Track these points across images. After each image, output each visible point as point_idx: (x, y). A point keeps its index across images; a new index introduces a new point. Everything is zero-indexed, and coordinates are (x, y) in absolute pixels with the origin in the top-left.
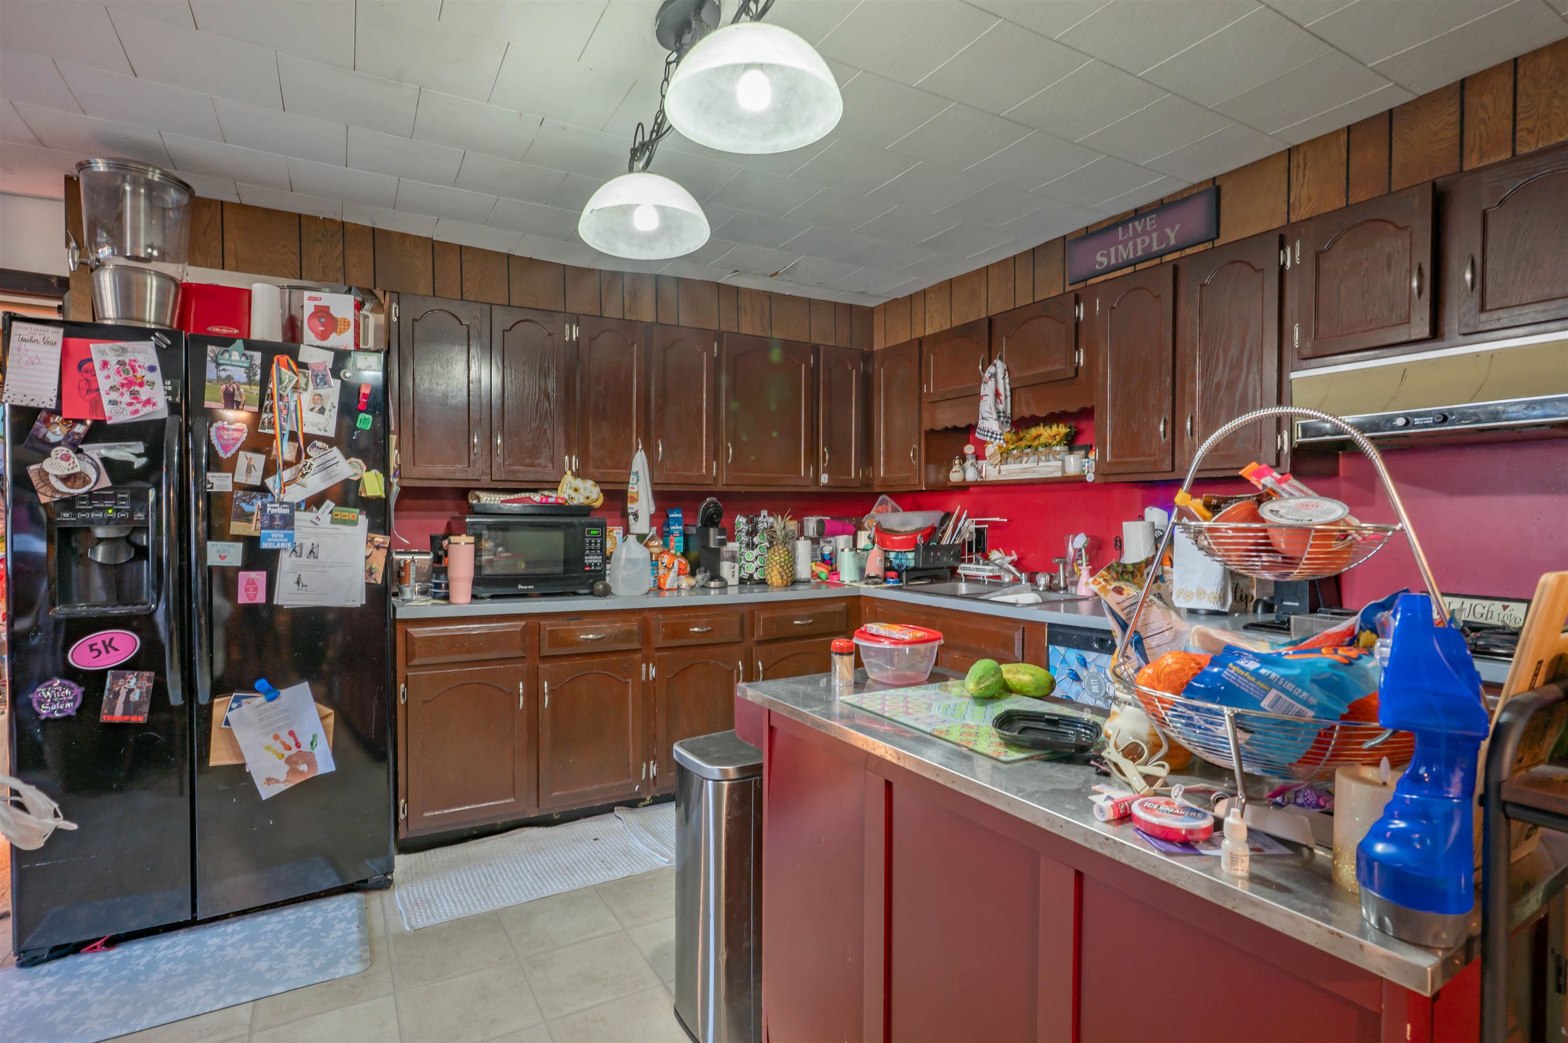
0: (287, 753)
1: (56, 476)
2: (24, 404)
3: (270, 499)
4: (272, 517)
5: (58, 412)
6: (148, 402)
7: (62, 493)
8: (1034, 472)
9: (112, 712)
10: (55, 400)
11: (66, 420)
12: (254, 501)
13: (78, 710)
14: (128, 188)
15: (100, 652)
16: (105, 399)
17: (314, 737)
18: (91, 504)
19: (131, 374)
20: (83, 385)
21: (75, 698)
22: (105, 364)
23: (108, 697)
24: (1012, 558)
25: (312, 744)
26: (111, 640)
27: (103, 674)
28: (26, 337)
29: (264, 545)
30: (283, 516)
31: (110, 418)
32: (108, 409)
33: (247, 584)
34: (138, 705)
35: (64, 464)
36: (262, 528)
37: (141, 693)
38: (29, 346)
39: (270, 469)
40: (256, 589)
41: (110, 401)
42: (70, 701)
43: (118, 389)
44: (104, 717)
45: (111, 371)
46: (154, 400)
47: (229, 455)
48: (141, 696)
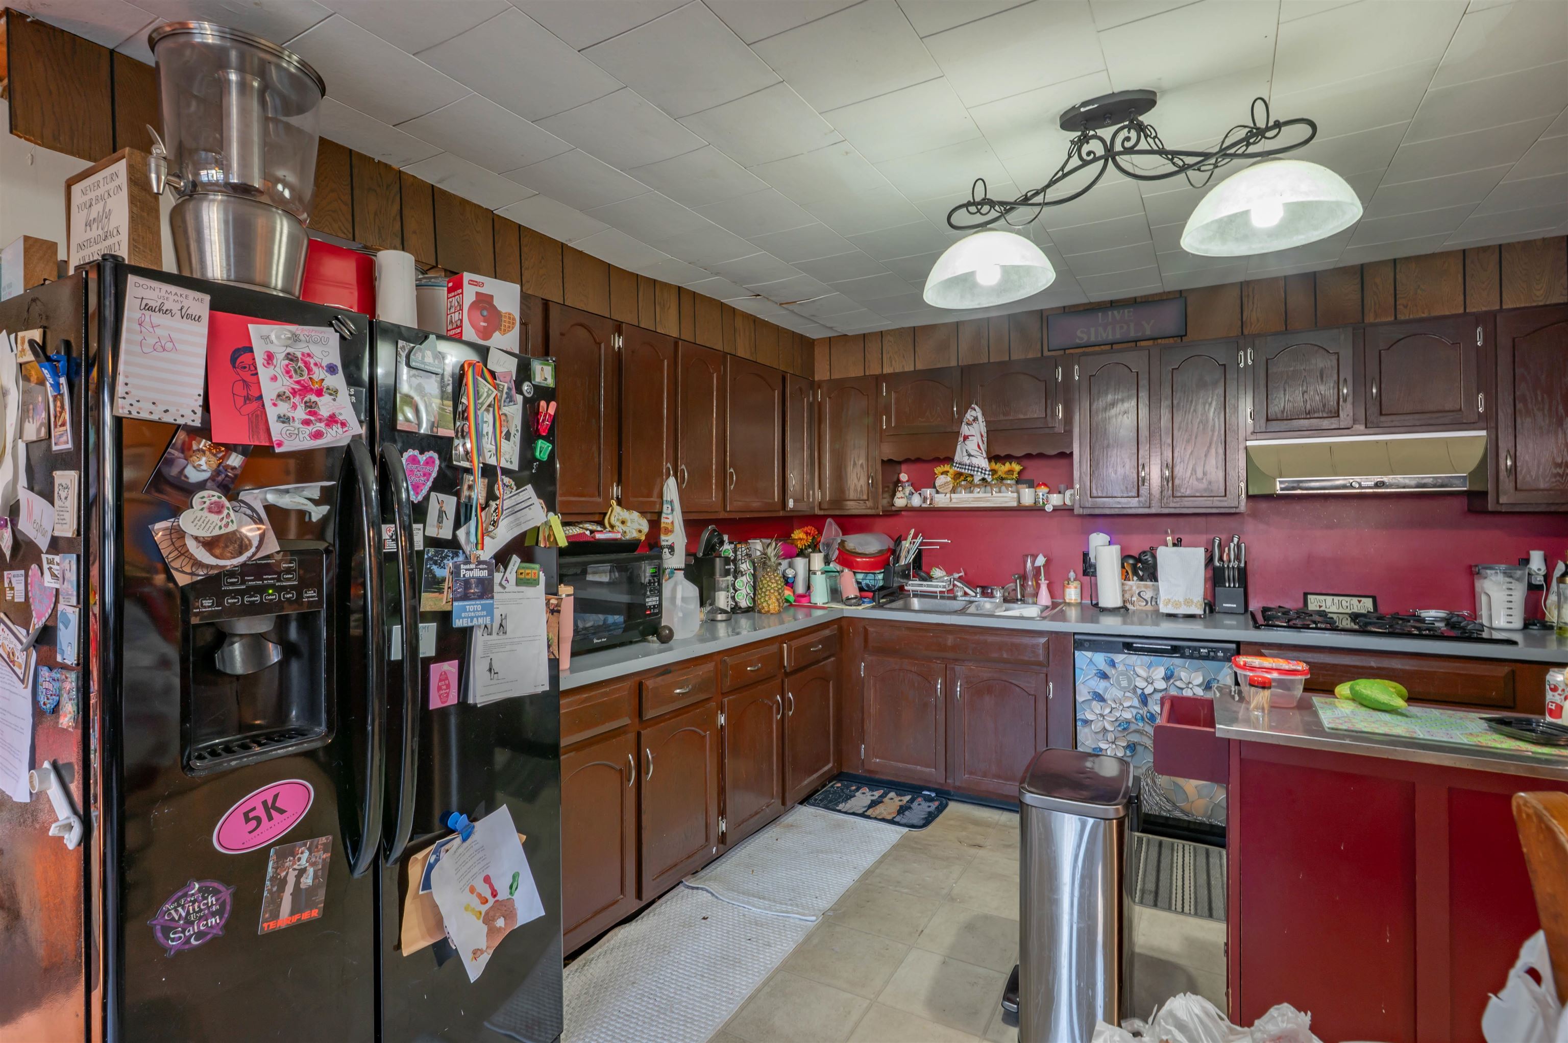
0: (484, 908)
1: (196, 538)
2: (155, 417)
3: (461, 558)
4: (467, 583)
5: (204, 431)
6: (332, 420)
7: (208, 566)
8: (988, 501)
9: (275, 915)
10: (199, 411)
11: (217, 445)
12: (445, 561)
13: (226, 927)
14: (233, 77)
15: (258, 820)
16: (272, 413)
17: (515, 877)
18: (243, 582)
19: (306, 377)
20: (239, 387)
21: (223, 905)
22: (270, 357)
23: (270, 891)
24: (960, 574)
25: (511, 887)
26: (276, 797)
27: (261, 856)
28: (152, 304)
29: (458, 623)
30: (480, 581)
31: (280, 444)
32: (277, 430)
33: (440, 680)
34: (311, 890)
35: (214, 518)
36: (455, 599)
37: (315, 872)
38: (157, 318)
39: (462, 515)
40: (448, 686)
41: (279, 417)
42: (213, 914)
43: (288, 398)
44: (265, 925)
45: (277, 369)
46: (341, 418)
47: (420, 498)
48: (315, 877)
